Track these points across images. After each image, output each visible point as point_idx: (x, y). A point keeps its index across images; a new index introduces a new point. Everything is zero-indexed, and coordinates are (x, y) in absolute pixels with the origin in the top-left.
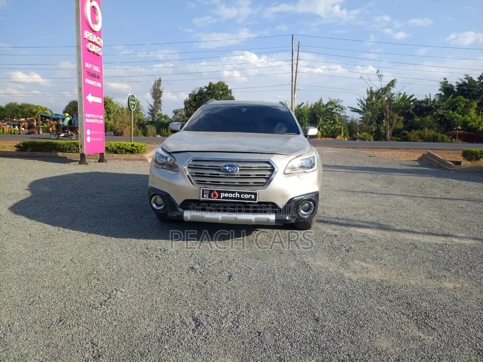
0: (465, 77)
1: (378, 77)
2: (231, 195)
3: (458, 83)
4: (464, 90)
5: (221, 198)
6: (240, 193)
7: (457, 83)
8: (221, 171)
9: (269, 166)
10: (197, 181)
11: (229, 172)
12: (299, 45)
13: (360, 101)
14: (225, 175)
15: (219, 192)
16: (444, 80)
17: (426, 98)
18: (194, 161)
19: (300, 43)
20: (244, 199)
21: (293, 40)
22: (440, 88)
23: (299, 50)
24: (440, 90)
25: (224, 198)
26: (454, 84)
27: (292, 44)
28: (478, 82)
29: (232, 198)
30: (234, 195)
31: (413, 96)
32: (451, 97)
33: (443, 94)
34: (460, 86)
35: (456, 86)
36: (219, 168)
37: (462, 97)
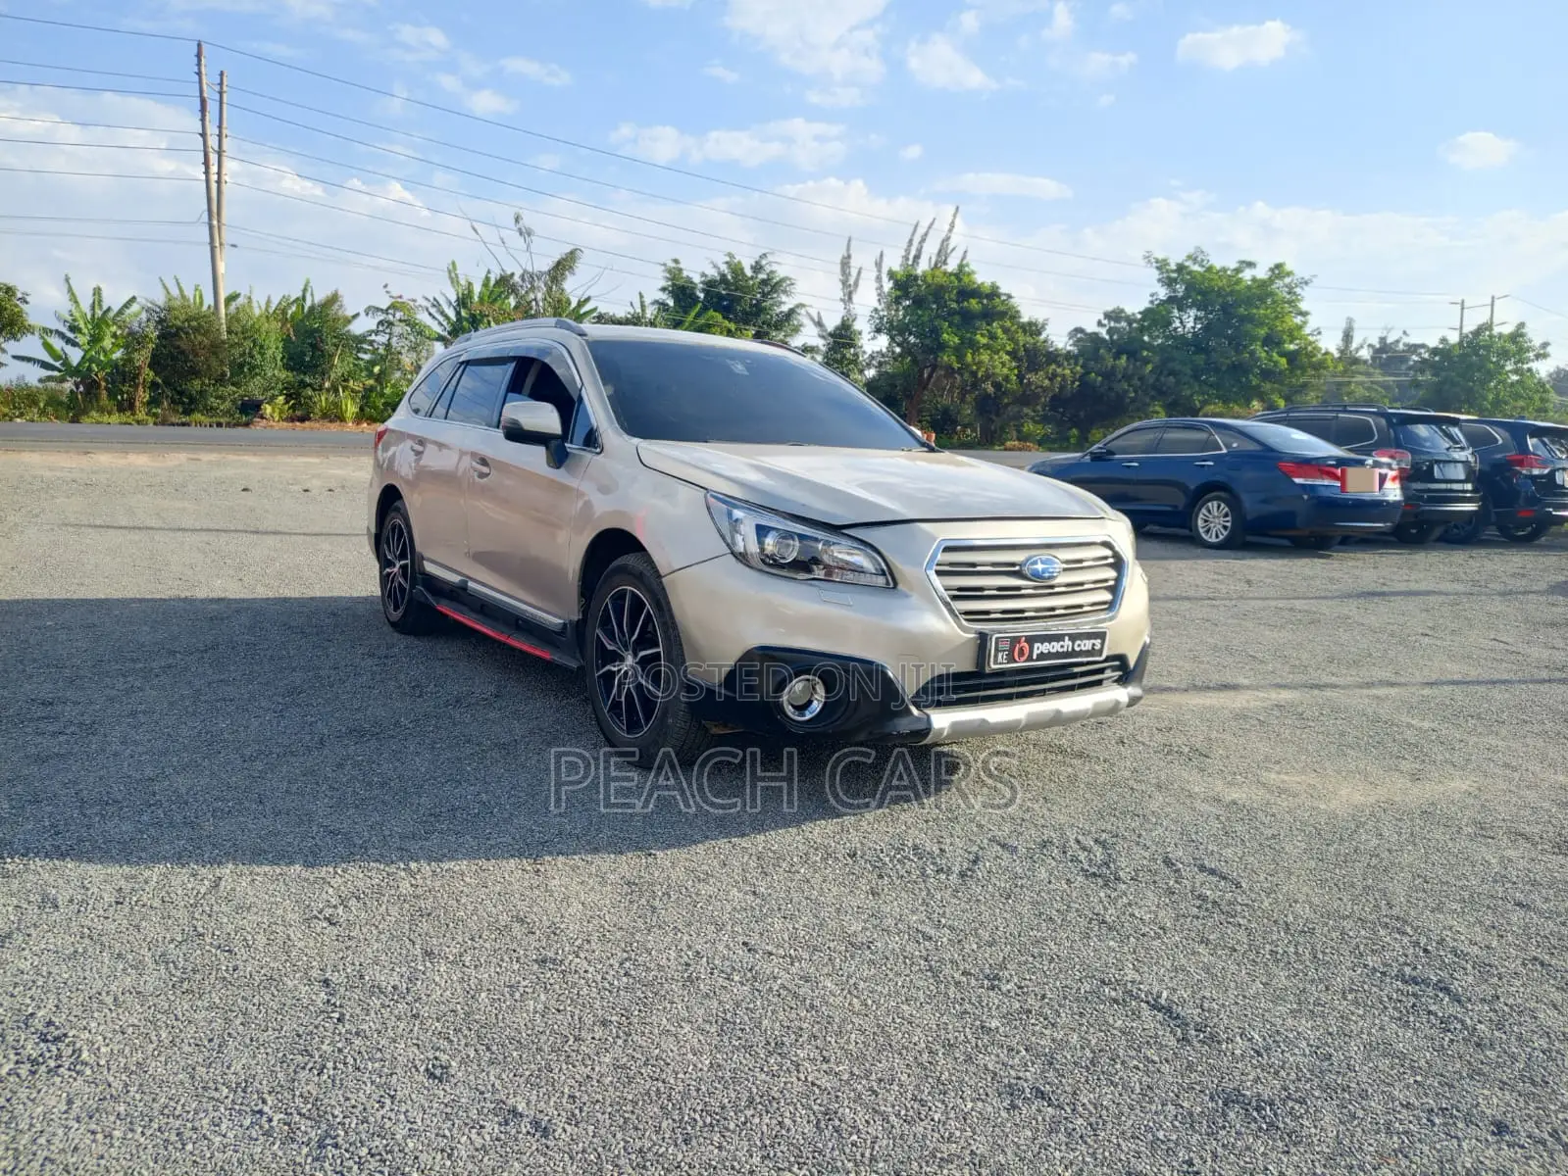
0: (728, 259)
1: (521, 234)
2: (1055, 647)
3: (706, 276)
4: (721, 298)
5: (1035, 657)
6: (1073, 638)
7: (703, 275)
8: (1025, 577)
9: (1108, 553)
10: (967, 613)
11: (1044, 578)
12: (221, 84)
13: (434, 306)
14: (1035, 588)
15: (1031, 640)
16: (674, 265)
17: (632, 311)
18: (947, 549)
19: (225, 79)
20: (1081, 653)
21: (199, 60)
22: (663, 283)
23: (225, 100)
24: (663, 289)
25: (1042, 656)
26: (697, 279)
27: (199, 74)
28: (752, 278)
29: (1058, 655)
30: (1062, 646)
31: (588, 299)
32: (693, 314)
33: (671, 303)
34: (710, 284)
35: (702, 282)
36: (1017, 568)
37: (719, 317)
